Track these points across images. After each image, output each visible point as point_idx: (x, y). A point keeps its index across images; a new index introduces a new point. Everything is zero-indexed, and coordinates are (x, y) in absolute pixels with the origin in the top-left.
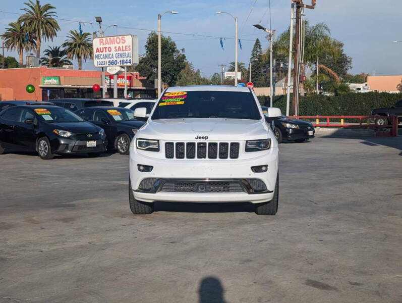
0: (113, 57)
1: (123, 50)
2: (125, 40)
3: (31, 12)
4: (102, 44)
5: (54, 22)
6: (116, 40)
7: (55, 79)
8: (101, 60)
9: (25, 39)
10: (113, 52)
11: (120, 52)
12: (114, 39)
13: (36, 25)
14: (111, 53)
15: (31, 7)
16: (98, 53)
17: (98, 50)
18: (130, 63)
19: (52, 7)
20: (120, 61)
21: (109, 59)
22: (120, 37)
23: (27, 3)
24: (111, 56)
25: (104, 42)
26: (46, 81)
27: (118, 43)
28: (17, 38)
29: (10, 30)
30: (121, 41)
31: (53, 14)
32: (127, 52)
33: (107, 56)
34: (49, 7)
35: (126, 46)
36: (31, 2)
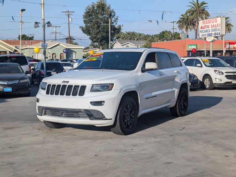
0: (210, 31)
1: (216, 27)
2: (217, 21)
3: (193, 7)
4: (204, 24)
5: (206, 12)
6: (212, 21)
7: (194, 46)
8: (203, 34)
9: (189, 23)
10: (210, 28)
11: (214, 28)
12: (210, 20)
13: (195, 15)
14: (209, 29)
15: (193, 4)
16: (202, 29)
17: (201, 28)
18: (219, 34)
19: (206, 4)
20: (214, 34)
21: (208, 33)
22: (214, 19)
23: (191, 2)
24: (209, 31)
25: (205, 22)
26: (189, 47)
27: (213, 23)
28: (185, 23)
29: (181, 18)
30: (215, 21)
31: (206, 7)
32: (218, 28)
33: (206, 31)
34: (203, 3)
35: (217, 24)
36: (193, 1)
